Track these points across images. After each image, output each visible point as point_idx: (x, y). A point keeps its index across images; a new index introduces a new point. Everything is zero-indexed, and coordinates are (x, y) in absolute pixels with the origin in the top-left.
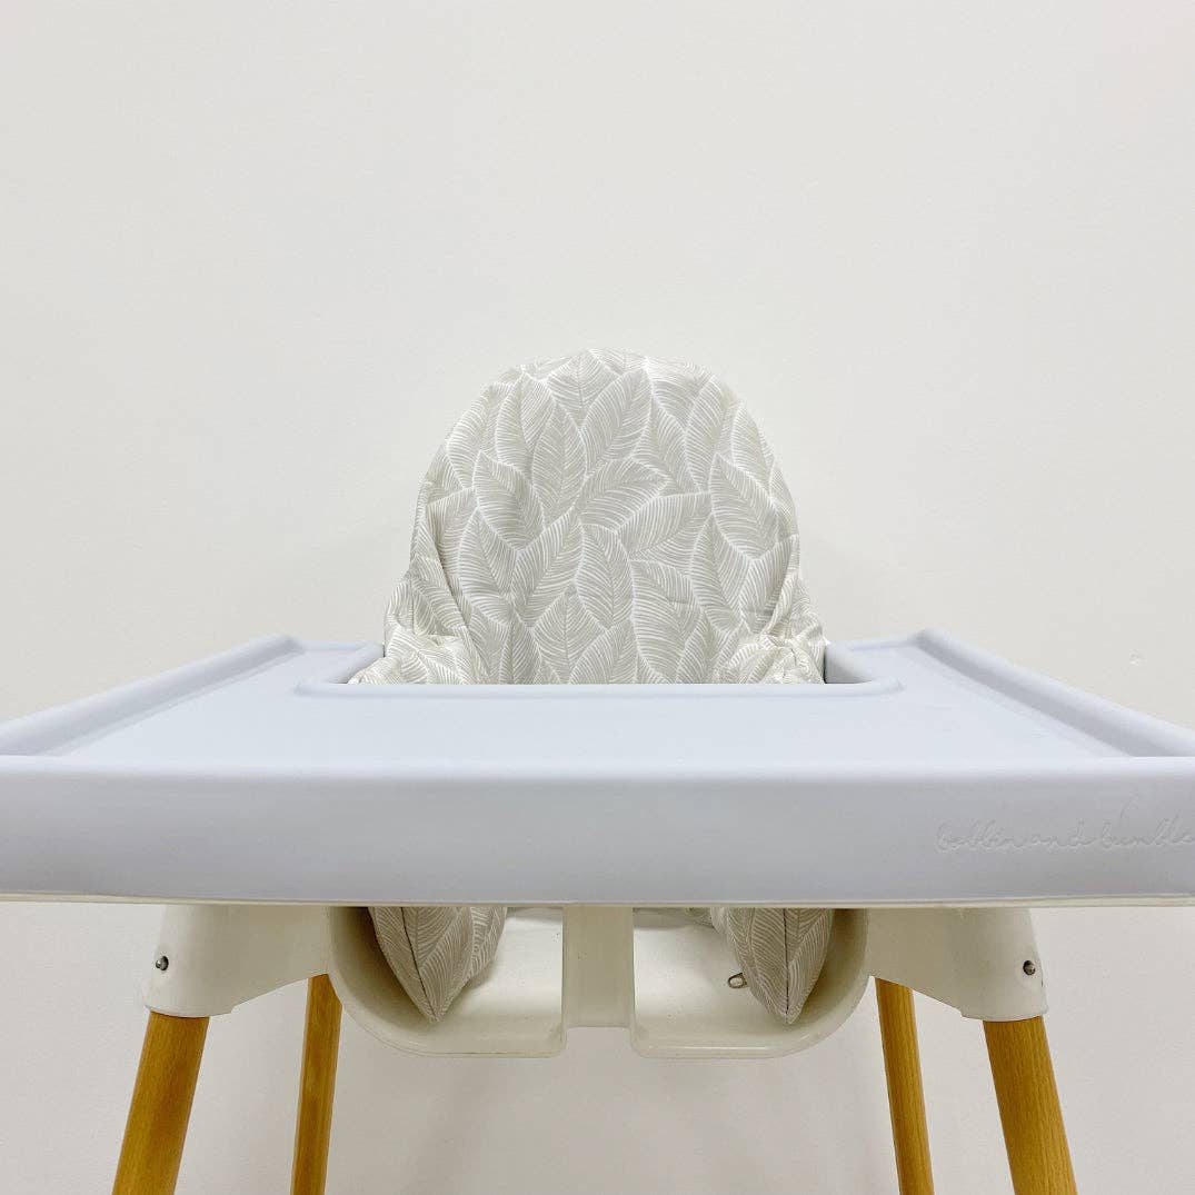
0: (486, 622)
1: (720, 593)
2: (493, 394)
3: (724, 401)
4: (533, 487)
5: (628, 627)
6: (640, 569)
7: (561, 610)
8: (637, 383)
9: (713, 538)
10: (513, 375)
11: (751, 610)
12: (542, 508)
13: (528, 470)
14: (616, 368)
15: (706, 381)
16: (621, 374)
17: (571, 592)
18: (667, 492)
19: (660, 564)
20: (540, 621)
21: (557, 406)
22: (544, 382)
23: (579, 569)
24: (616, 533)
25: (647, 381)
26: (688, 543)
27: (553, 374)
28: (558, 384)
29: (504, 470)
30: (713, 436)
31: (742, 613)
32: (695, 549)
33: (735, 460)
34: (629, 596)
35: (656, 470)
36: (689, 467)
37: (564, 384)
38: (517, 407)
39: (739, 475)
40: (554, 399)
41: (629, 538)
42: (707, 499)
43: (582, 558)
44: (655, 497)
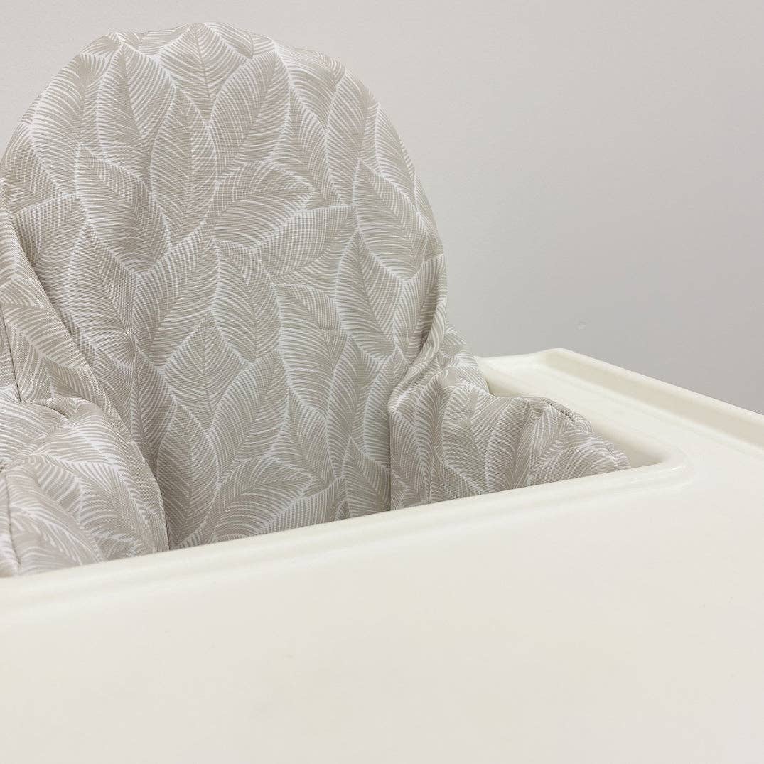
0: (113, 366)
1: (373, 318)
2: (83, 69)
3: (362, 99)
4: (153, 195)
6: (288, 295)
7: (197, 345)
8: (270, 70)
9: (360, 258)
10: (108, 45)
11: (404, 335)
12: (166, 223)
13: (145, 174)
14: (241, 49)
15: (341, 75)
16: (250, 57)
17: (209, 323)
18: (314, 204)
19: (310, 288)
20: (170, 359)
21: (178, 93)
22: (157, 58)
23: (216, 295)
24: (255, 251)
25: (283, 70)
26: (332, 263)
27: (168, 48)
28: (175, 62)
29: (116, 174)
30: (355, 141)
31: (396, 339)
32: (339, 271)
33: (381, 171)
34: (276, 325)
35: (300, 178)
36: (331, 175)
37: (183, 63)
38: (121, 87)
39: (388, 187)
40: (174, 83)
41: (271, 257)
42: (351, 213)
43: (219, 282)
44: (301, 211)
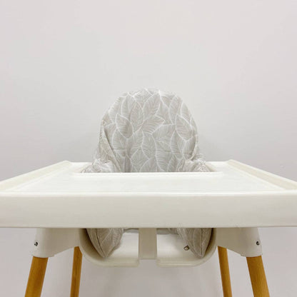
1: (178, 149)
2: (120, 99)
3: (179, 101)
4: (131, 123)
5: (155, 158)
6: (158, 143)
7: (137, 154)
8: (157, 97)
9: (176, 136)
10: (126, 94)
11: (186, 153)
12: (133, 128)
13: (129, 118)
14: (151, 93)
15: (174, 96)
16: (153, 94)
17: (140, 149)
18: (165, 124)
19: (163, 142)
20: (132, 157)
22: (133, 96)
24: (152, 134)
25: (159, 96)
26: (170, 137)
27: (136, 94)
28: (137, 97)
29: (124, 119)
30: (176, 110)
31: (183, 154)
32: (172, 138)
33: (182, 116)
34: (155, 150)
36: (170, 118)
37: (139, 97)
38: (126, 102)
39: (182, 119)
40: (136, 101)
41: (155, 135)
42: (175, 126)
43: (143, 140)
44: (161, 126)
